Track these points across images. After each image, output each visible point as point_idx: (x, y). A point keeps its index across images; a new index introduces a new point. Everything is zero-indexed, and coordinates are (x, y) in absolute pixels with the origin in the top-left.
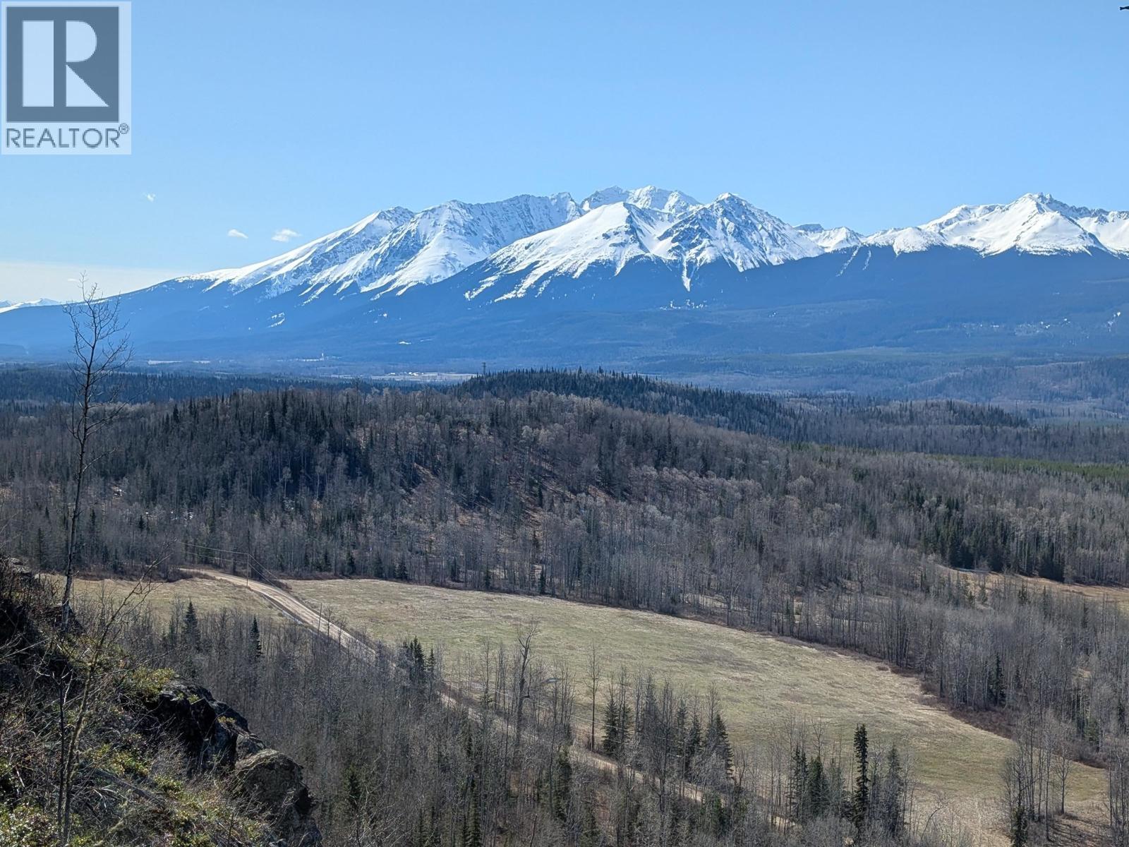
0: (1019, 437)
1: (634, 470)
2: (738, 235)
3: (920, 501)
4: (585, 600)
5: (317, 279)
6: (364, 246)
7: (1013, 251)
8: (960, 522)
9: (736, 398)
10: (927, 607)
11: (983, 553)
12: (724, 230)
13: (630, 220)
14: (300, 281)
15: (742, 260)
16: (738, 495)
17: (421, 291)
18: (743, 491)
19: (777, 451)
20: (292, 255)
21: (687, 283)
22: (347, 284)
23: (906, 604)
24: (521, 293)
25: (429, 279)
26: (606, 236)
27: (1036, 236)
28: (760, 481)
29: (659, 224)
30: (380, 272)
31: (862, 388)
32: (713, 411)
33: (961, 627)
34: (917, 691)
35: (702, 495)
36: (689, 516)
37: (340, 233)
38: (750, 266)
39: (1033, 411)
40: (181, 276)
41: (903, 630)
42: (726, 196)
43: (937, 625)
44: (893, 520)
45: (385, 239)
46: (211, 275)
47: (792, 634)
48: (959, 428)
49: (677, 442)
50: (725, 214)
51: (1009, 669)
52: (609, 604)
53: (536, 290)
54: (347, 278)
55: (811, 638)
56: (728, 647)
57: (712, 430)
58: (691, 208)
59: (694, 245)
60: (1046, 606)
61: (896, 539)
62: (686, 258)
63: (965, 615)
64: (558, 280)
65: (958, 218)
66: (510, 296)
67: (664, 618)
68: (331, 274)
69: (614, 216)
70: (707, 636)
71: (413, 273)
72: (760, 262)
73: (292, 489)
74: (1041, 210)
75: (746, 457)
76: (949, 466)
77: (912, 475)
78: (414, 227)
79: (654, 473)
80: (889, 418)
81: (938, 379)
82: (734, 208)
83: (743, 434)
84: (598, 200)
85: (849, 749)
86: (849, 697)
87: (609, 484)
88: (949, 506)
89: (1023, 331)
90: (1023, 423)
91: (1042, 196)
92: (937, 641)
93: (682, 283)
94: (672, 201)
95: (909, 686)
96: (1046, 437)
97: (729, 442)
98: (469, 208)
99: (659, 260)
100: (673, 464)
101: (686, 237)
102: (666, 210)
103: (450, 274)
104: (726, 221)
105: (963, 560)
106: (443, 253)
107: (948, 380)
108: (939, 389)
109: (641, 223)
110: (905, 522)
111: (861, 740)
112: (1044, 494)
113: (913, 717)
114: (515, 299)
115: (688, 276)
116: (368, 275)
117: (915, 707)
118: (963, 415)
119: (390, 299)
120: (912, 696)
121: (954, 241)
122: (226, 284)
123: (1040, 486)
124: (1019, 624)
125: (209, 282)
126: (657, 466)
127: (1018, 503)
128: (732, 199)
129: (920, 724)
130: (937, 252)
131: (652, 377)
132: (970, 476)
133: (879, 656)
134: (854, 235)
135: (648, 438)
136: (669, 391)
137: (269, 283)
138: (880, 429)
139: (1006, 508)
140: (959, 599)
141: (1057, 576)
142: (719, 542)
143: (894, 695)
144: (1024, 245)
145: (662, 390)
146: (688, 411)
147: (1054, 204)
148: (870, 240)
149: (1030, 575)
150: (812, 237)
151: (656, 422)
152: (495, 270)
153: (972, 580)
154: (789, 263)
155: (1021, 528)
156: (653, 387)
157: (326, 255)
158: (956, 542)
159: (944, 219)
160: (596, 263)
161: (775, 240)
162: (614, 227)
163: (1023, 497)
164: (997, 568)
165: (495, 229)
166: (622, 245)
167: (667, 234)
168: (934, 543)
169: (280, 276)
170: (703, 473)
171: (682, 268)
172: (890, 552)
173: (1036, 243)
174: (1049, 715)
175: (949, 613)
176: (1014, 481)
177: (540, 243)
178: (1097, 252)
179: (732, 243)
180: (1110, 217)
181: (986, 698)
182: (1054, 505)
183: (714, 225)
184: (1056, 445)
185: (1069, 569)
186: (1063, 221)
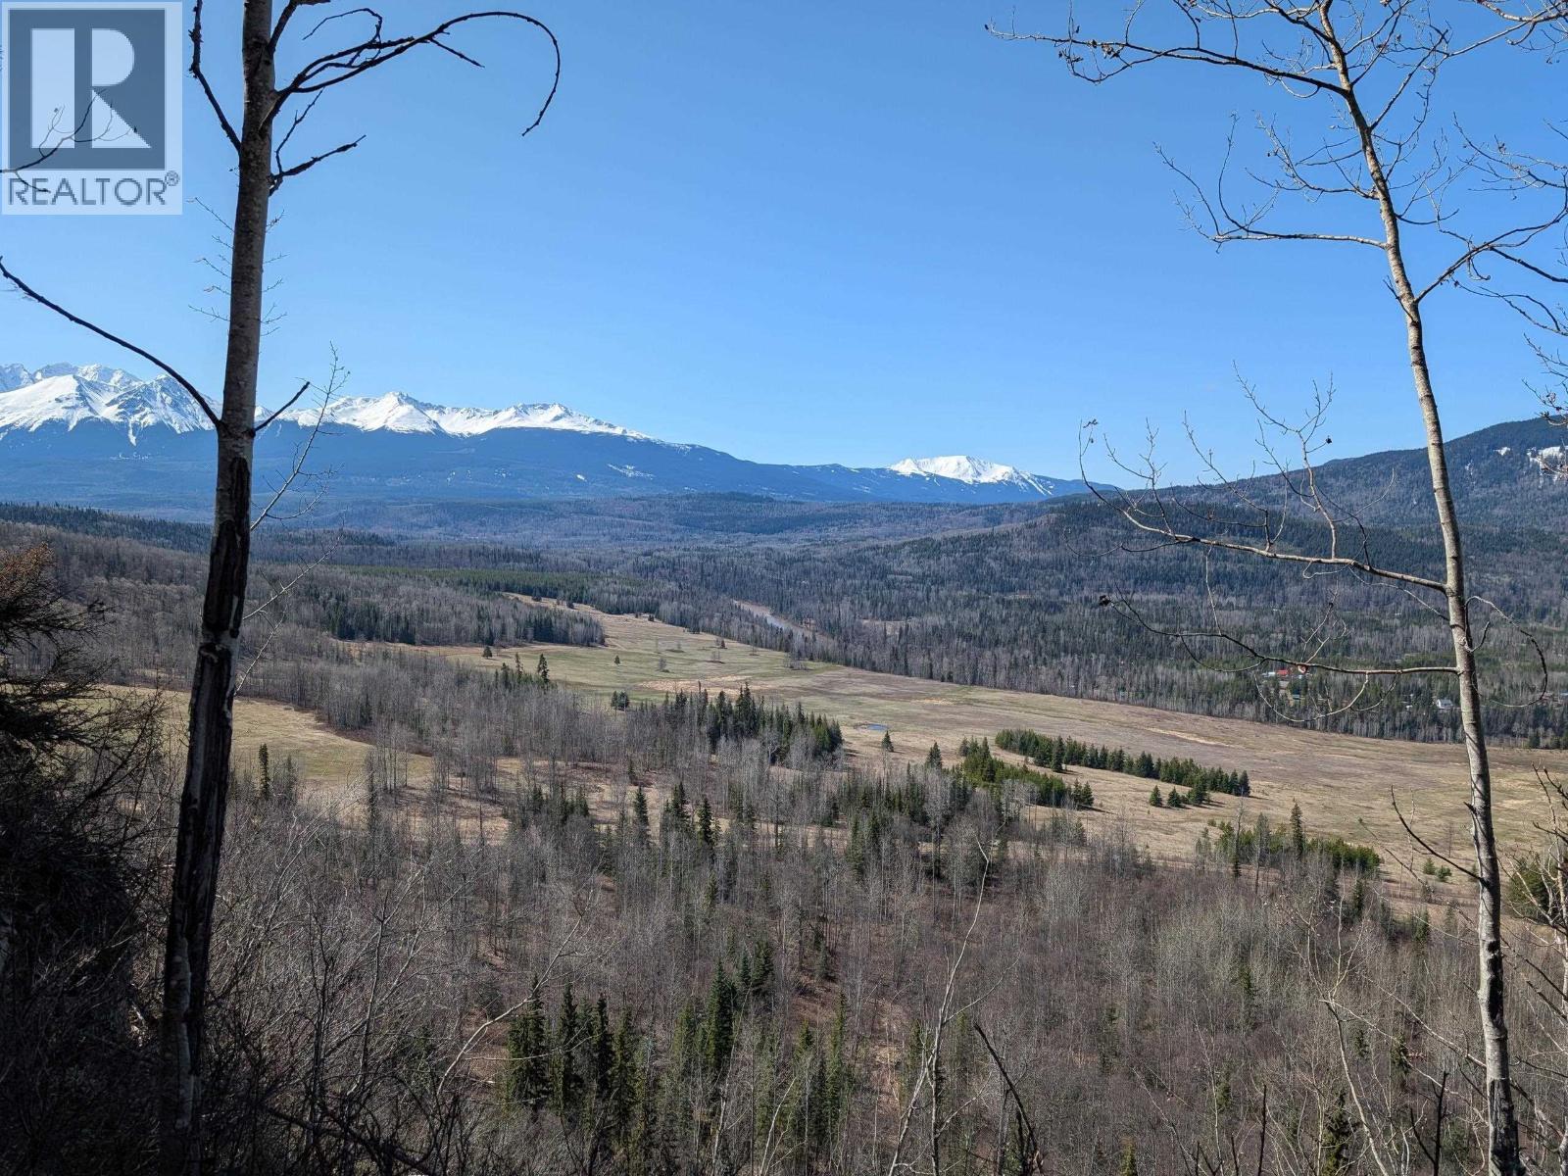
0: (388, 553)
3: (317, 596)
7: (383, 429)
8: (345, 610)
9: (177, 526)
10: (320, 665)
11: (361, 629)
12: (163, 401)
13: (79, 388)
15: (179, 425)
16: (178, 597)
18: (181, 593)
21: (133, 439)
23: (304, 665)
26: (59, 400)
27: (398, 420)
28: (195, 585)
29: (106, 393)
32: (158, 535)
33: (343, 677)
34: (313, 721)
35: (147, 597)
36: (135, 613)
38: (187, 430)
39: (399, 536)
41: (302, 683)
43: (325, 678)
44: (297, 610)
48: (347, 547)
49: (124, 559)
50: (163, 390)
51: (374, 704)
57: (154, 549)
58: (134, 384)
59: (138, 412)
60: (401, 661)
61: (298, 623)
62: (131, 421)
63: (345, 669)
64: (15, 433)
65: (345, 404)
69: (66, 385)
72: (194, 427)
74: (401, 403)
75: (183, 569)
76: (340, 572)
77: (312, 579)
79: (105, 581)
80: (298, 541)
81: (334, 514)
82: (170, 387)
83: (181, 553)
84: (50, 372)
85: (258, 763)
86: (263, 730)
88: (338, 599)
89: (392, 482)
90: (392, 543)
91: (401, 394)
92: (325, 688)
93: (129, 440)
94: (117, 377)
95: (308, 718)
96: (407, 552)
97: (169, 558)
99: (107, 421)
100: (122, 574)
101: (131, 404)
102: (112, 383)
104: (164, 395)
105: (347, 634)
108: (334, 521)
109: (89, 392)
110: (306, 611)
111: (264, 754)
112: (402, 589)
113: (309, 738)
115: (134, 434)
117: (310, 732)
118: (351, 538)
120: (309, 725)
121: (342, 420)
123: (400, 584)
124: (382, 673)
126: (108, 577)
127: (385, 596)
129: (313, 742)
130: (329, 427)
131: (104, 510)
132: (353, 579)
133: (286, 701)
134: (268, 411)
135: (99, 556)
136: (121, 521)
138: (291, 549)
139: (376, 599)
140: (342, 659)
141: (412, 642)
142: (162, 630)
143: (295, 725)
144: (391, 425)
145: (113, 520)
146: (137, 536)
147: (409, 400)
148: (281, 416)
149: (392, 641)
151: (108, 545)
153: (354, 647)
155: (386, 610)
156: (106, 518)
158: (343, 623)
160: (50, 421)
162: (65, 394)
163: (387, 591)
164: (369, 639)
166: (74, 408)
167: (113, 402)
168: (327, 623)
170: (148, 581)
171: (128, 429)
172: (295, 632)
173: (398, 425)
174: (396, 725)
175: (334, 668)
176: (383, 582)
178: (439, 434)
179: (170, 411)
180: (446, 411)
181: (356, 721)
182: (408, 596)
183: (155, 399)
184: (412, 558)
185: (418, 636)
186: (416, 412)
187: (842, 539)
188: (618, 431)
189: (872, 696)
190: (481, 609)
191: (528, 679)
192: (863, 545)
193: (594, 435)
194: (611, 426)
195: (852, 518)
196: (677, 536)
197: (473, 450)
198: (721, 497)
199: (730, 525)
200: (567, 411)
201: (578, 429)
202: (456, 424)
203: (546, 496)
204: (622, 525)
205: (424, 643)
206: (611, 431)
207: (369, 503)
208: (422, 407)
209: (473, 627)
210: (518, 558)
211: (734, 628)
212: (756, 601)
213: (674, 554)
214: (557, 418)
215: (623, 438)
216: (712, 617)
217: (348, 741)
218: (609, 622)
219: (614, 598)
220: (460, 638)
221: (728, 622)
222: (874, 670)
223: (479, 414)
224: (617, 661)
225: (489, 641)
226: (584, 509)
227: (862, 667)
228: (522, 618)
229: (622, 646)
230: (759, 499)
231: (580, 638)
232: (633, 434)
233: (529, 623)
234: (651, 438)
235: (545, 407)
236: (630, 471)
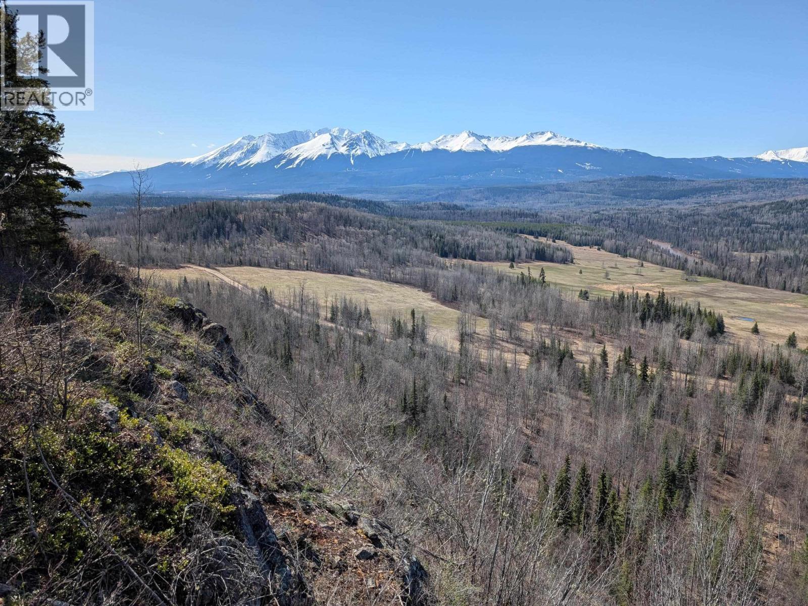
0: (462, 214)
1: (337, 227)
2: (369, 145)
3: (431, 236)
4: (322, 272)
5: (222, 161)
6: (238, 149)
7: (460, 150)
8: (444, 242)
9: (370, 202)
10: (433, 270)
11: (451, 252)
12: (364, 143)
13: (332, 139)
14: (215, 162)
15: (371, 154)
16: (372, 236)
17: (259, 166)
18: (374, 234)
19: (384, 220)
20: (212, 153)
21: (352, 162)
22: (232, 163)
23: (427, 270)
24: (295, 166)
25: (262, 161)
26: (324, 145)
27: (468, 145)
28: (379, 230)
29: (342, 141)
30: (244, 159)
31: (412, 198)
32: (363, 207)
33: (444, 276)
34: (430, 297)
35: (360, 236)
36: (356, 243)
37: (229, 144)
38: (374, 156)
39: (467, 205)
40: (172, 161)
41: (426, 278)
42: (365, 131)
43: (436, 276)
44: (422, 242)
45: (245, 147)
46: (183, 160)
47: (391, 281)
48: (443, 211)
49: (351, 218)
50: (364, 137)
51: (459, 289)
52: (330, 273)
53: (300, 165)
54: (232, 161)
55: (397, 282)
56: (370, 285)
57: (363, 213)
58: (353, 135)
59: (354, 149)
60: (471, 269)
61: (423, 249)
62: (352, 153)
63: (445, 272)
64: (308, 161)
65: (442, 139)
66: (291, 167)
67: (349, 277)
68: (226, 160)
69: (326, 138)
70: (363, 283)
71: (256, 159)
72: (377, 154)
73: (218, 236)
74: (469, 136)
75: (374, 222)
76: (440, 224)
77: (428, 227)
78: (255, 142)
79: (344, 228)
80: (421, 208)
81: (437, 195)
82: (368, 135)
83: (373, 214)
84: (320, 132)
85: (409, 317)
86: (409, 300)
87: (329, 233)
88: (440, 237)
89: (464, 178)
90: (464, 209)
91: (469, 132)
92: (436, 281)
93: (350, 162)
94: (346, 133)
95: (428, 295)
96: (471, 214)
97: (369, 217)
98: (275, 135)
99: (342, 154)
100: (350, 226)
101: (351, 145)
102: (344, 136)
103: (269, 159)
104: (365, 140)
105: (444, 255)
106: (266, 151)
107: (440, 195)
108: (437, 198)
109: (335, 141)
110: (426, 243)
111: (413, 313)
112: (470, 232)
113: (429, 305)
114: (293, 168)
115: (353, 159)
116: (240, 160)
117: (429, 302)
118: (445, 207)
119: (248, 169)
120: (428, 299)
121: (441, 147)
122: (189, 164)
123: (469, 230)
124: (462, 274)
125: (182, 163)
126: (345, 226)
127: (462, 236)
128: (366, 132)
129: (431, 307)
130: (436, 151)
131: (342, 195)
132: (447, 227)
133: (418, 287)
134: (408, 145)
135: (341, 217)
136: (348, 200)
137: (204, 163)
138: (417, 212)
139: (458, 237)
140: (444, 267)
141: (475, 260)
142: (366, 251)
143: (423, 299)
144: (464, 149)
145: (345, 200)
146: (355, 207)
147: (473, 135)
148: (414, 147)
149: (465, 259)
150: (394, 146)
151: (343, 210)
152: (285, 158)
153: (448, 261)
154: (387, 155)
155: (463, 243)
156: (342, 199)
157: (224, 153)
158: (442, 249)
159: (438, 140)
160: (321, 155)
161: (382, 147)
162: (326, 142)
163: (463, 233)
164: (455, 257)
165: (284, 143)
166: (329, 148)
167: (345, 145)
168: (435, 249)
169: (208, 161)
170: (360, 228)
171: (350, 157)
172: (421, 253)
173: (468, 148)
174: (471, 303)
175: (440, 272)
176: (461, 229)
177: (301, 148)
178: (487, 151)
179: (367, 148)
180: (491, 139)
181: (451, 299)
182: (473, 236)
183: (361, 141)
184: (474, 216)
185: (477, 256)
186: (476, 141)
187: (719, 202)
188: (582, 144)
189: (742, 299)
190: (508, 243)
191: (534, 281)
192: (735, 205)
193: (569, 147)
194: (578, 141)
195: (729, 188)
196: (614, 202)
197: (504, 159)
198: (642, 179)
199: (647, 195)
200: (554, 135)
201: (560, 144)
202: (496, 146)
203: (541, 183)
204: (582, 197)
205: (481, 260)
206: (578, 144)
207: (452, 188)
208: (479, 137)
209: (504, 252)
210: (526, 216)
211: (649, 255)
212: (662, 240)
213: (612, 212)
214: (549, 139)
215: (585, 147)
216: (635, 249)
217: (447, 308)
218: (576, 251)
219: (578, 237)
220: (498, 258)
221: (646, 252)
222: (743, 283)
223: (508, 140)
224: (581, 272)
225: (512, 260)
226: (560, 188)
227: (735, 281)
228: (530, 248)
229: (583, 264)
230: (666, 179)
231: (560, 259)
232: (591, 145)
233: (533, 250)
234: (601, 147)
235: (543, 133)
236: (588, 166)
